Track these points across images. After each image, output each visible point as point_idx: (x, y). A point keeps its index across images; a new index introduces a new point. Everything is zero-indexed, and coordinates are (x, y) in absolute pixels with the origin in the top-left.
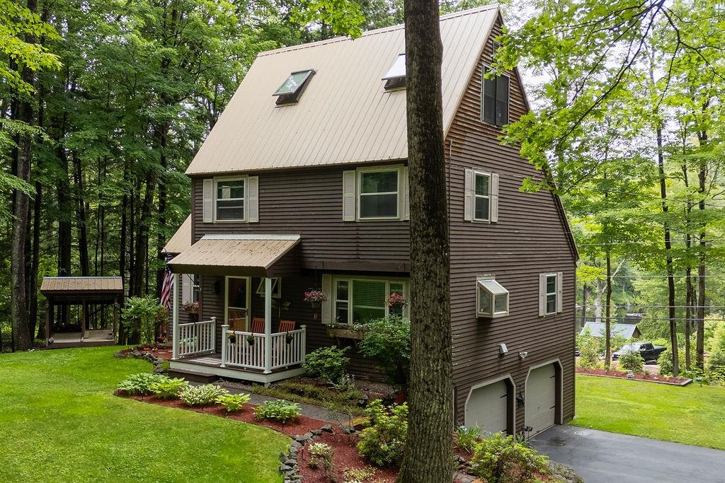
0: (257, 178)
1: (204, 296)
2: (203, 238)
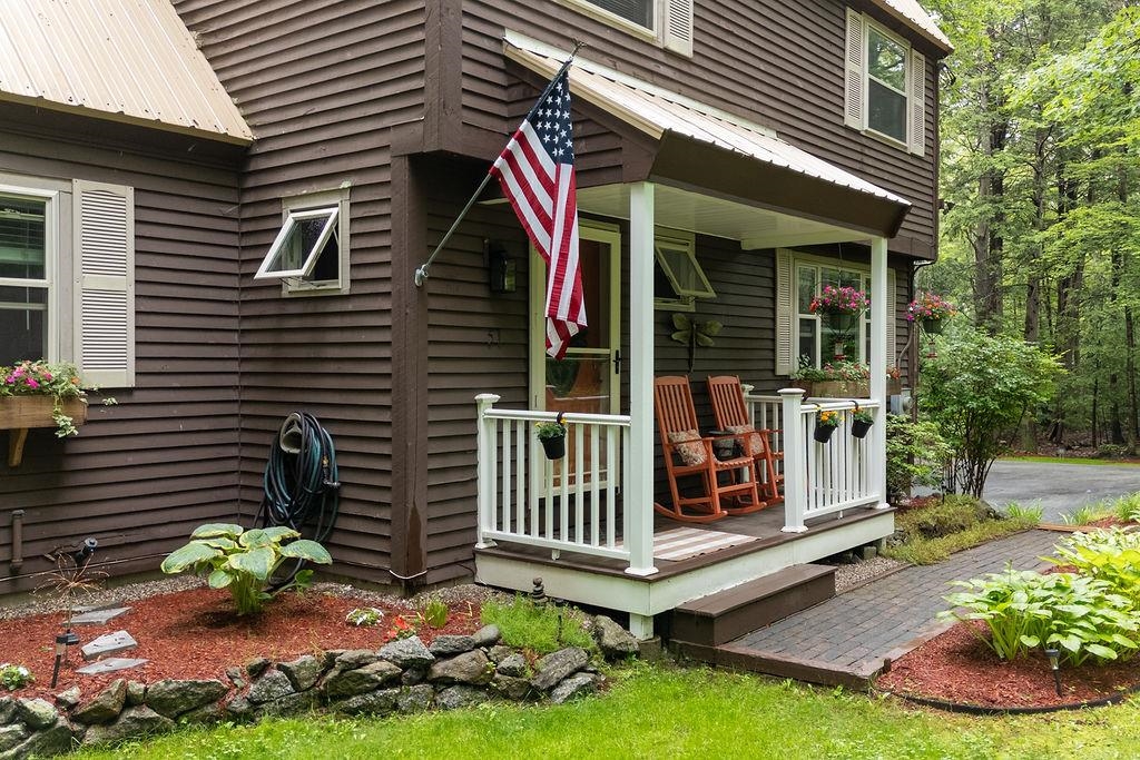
1: (434, 304)
2: (518, 44)
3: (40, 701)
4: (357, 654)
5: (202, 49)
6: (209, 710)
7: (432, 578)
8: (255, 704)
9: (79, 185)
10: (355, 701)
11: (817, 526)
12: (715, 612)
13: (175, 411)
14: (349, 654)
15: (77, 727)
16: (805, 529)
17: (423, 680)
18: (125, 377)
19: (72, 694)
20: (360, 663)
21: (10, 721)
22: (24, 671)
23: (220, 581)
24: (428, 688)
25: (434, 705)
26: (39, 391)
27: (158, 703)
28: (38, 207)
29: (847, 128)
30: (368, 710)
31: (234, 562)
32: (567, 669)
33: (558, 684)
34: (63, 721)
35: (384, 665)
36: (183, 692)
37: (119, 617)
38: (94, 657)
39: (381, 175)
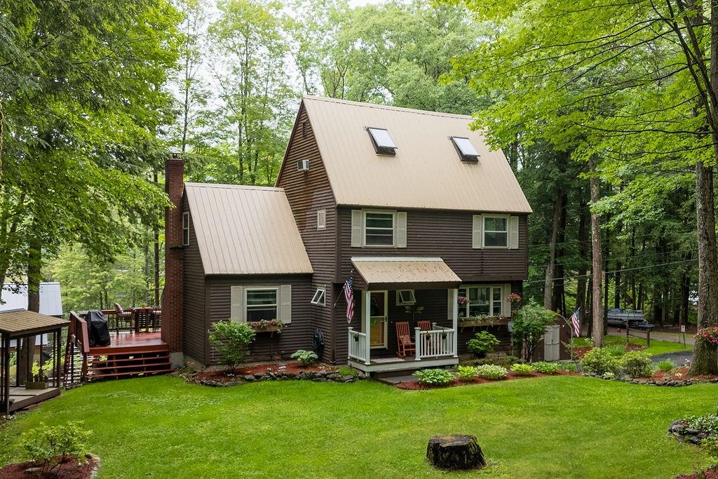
0: (406, 213)
1: (338, 310)
2: (353, 259)
3: (272, 373)
4: (315, 372)
5: (306, 251)
6: (294, 377)
7: (338, 363)
8: (300, 378)
9: (282, 286)
10: (314, 379)
11: (423, 360)
12: (379, 372)
13: (298, 327)
14: (313, 372)
15: (276, 377)
16: (420, 360)
17: (325, 377)
18: (289, 321)
19: (276, 373)
20: (315, 374)
21: (268, 375)
22: (270, 369)
23: (299, 359)
24: (326, 379)
26: (275, 325)
27: (287, 376)
28: (275, 291)
29: (474, 249)
30: (316, 381)
31: (301, 357)
32: (348, 378)
33: (346, 380)
35: (318, 374)
36: (291, 375)
38: (280, 369)
39: (329, 286)
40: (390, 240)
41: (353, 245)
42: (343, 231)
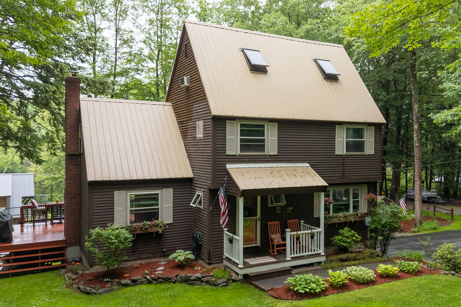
0: (277, 124)
1: (214, 213)
2: (228, 166)
3: (149, 277)
4: (190, 275)
5: (188, 157)
6: (170, 281)
7: (213, 262)
8: (176, 281)
9: (164, 190)
10: (189, 282)
11: (293, 259)
12: (251, 275)
13: (180, 227)
14: (189, 275)
15: (153, 281)
16: (291, 259)
17: (200, 281)
18: (171, 221)
19: (152, 276)
20: (190, 277)
21: (145, 279)
22: (147, 272)
23: (177, 261)
24: (200, 282)
25: (201, 285)
26: (157, 226)
27: (163, 279)
28: (158, 194)
29: (336, 155)
31: (179, 258)
32: (222, 282)
33: (220, 284)
34: (151, 280)
35: (193, 277)
36: (166, 278)
37: (166, 264)
38: (158, 271)
39: (206, 190)
40: (262, 148)
41: (228, 153)
42: (218, 140)
